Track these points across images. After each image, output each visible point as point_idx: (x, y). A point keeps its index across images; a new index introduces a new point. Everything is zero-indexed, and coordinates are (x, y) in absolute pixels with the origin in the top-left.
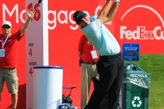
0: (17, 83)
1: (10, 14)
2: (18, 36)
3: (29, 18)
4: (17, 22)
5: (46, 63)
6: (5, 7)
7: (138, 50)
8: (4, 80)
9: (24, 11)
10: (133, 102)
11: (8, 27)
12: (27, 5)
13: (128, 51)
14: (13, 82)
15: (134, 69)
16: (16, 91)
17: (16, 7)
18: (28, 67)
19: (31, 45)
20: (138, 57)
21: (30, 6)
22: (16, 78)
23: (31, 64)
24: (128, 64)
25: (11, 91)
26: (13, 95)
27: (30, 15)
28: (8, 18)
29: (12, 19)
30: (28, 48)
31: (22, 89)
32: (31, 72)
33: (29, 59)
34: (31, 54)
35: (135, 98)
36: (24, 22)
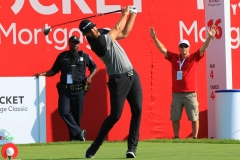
0: (197, 109)
1: (189, 32)
2: (197, 56)
3: (210, 37)
4: (196, 41)
5: (229, 86)
6: (182, 24)
8: (183, 105)
9: (204, 29)
11: (186, 46)
12: (207, 21)
14: (193, 108)
16: (196, 118)
17: (195, 24)
18: (210, 91)
19: (212, 66)
21: (210, 23)
22: (196, 103)
23: (213, 87)
25: (190, 118)
26: (194, 123)
27: (211, 33)
28: (186, 36)
29: (191, 38)
30: (209, 70)
31: (203, 115)
32: (213, 97)
33: (210, 82)
34: (212, 76)
36: (204, 41)
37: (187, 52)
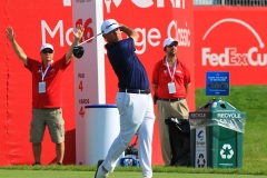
0: (63, 128)
1: (53, 34)
2: (62, 64)
3: (77, 39)
4: (62, 44)
5: (102, 100)
6: (44, 24)
7: (227, 81)
8: (45, 124)
9: (70, 30)
10: (222, 152)
12: (75, 21)
13: (214, 82)
14: (58, 127)
15: (223, 106)
16: (62, 140)
17: (60, 24)
18: (78, 106)
19: (82, 76)
20: (228, 90)
21: (80, 22)
22: (61, 122)
23: (82, 101)
24: (214, 101)
26: (58, 145)
27: (77, 35)
28: (49, 39)
29: (55, 41)
30: (77, 81)
31: (70, 136)
32: (82, 114)
33: (79, 95)
34: (81, 88)
35: (225, 147)
36: (70, 44)
37: (51, 59)
